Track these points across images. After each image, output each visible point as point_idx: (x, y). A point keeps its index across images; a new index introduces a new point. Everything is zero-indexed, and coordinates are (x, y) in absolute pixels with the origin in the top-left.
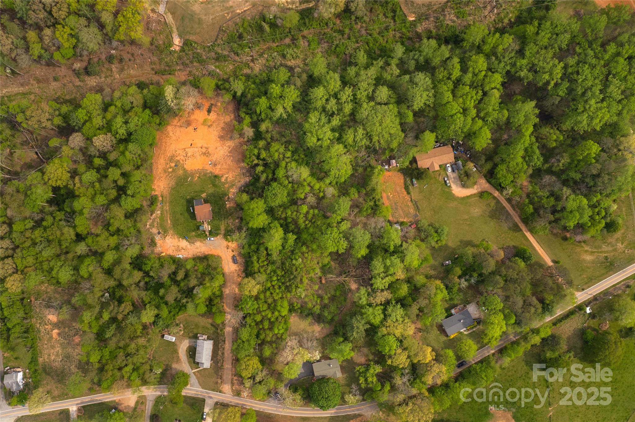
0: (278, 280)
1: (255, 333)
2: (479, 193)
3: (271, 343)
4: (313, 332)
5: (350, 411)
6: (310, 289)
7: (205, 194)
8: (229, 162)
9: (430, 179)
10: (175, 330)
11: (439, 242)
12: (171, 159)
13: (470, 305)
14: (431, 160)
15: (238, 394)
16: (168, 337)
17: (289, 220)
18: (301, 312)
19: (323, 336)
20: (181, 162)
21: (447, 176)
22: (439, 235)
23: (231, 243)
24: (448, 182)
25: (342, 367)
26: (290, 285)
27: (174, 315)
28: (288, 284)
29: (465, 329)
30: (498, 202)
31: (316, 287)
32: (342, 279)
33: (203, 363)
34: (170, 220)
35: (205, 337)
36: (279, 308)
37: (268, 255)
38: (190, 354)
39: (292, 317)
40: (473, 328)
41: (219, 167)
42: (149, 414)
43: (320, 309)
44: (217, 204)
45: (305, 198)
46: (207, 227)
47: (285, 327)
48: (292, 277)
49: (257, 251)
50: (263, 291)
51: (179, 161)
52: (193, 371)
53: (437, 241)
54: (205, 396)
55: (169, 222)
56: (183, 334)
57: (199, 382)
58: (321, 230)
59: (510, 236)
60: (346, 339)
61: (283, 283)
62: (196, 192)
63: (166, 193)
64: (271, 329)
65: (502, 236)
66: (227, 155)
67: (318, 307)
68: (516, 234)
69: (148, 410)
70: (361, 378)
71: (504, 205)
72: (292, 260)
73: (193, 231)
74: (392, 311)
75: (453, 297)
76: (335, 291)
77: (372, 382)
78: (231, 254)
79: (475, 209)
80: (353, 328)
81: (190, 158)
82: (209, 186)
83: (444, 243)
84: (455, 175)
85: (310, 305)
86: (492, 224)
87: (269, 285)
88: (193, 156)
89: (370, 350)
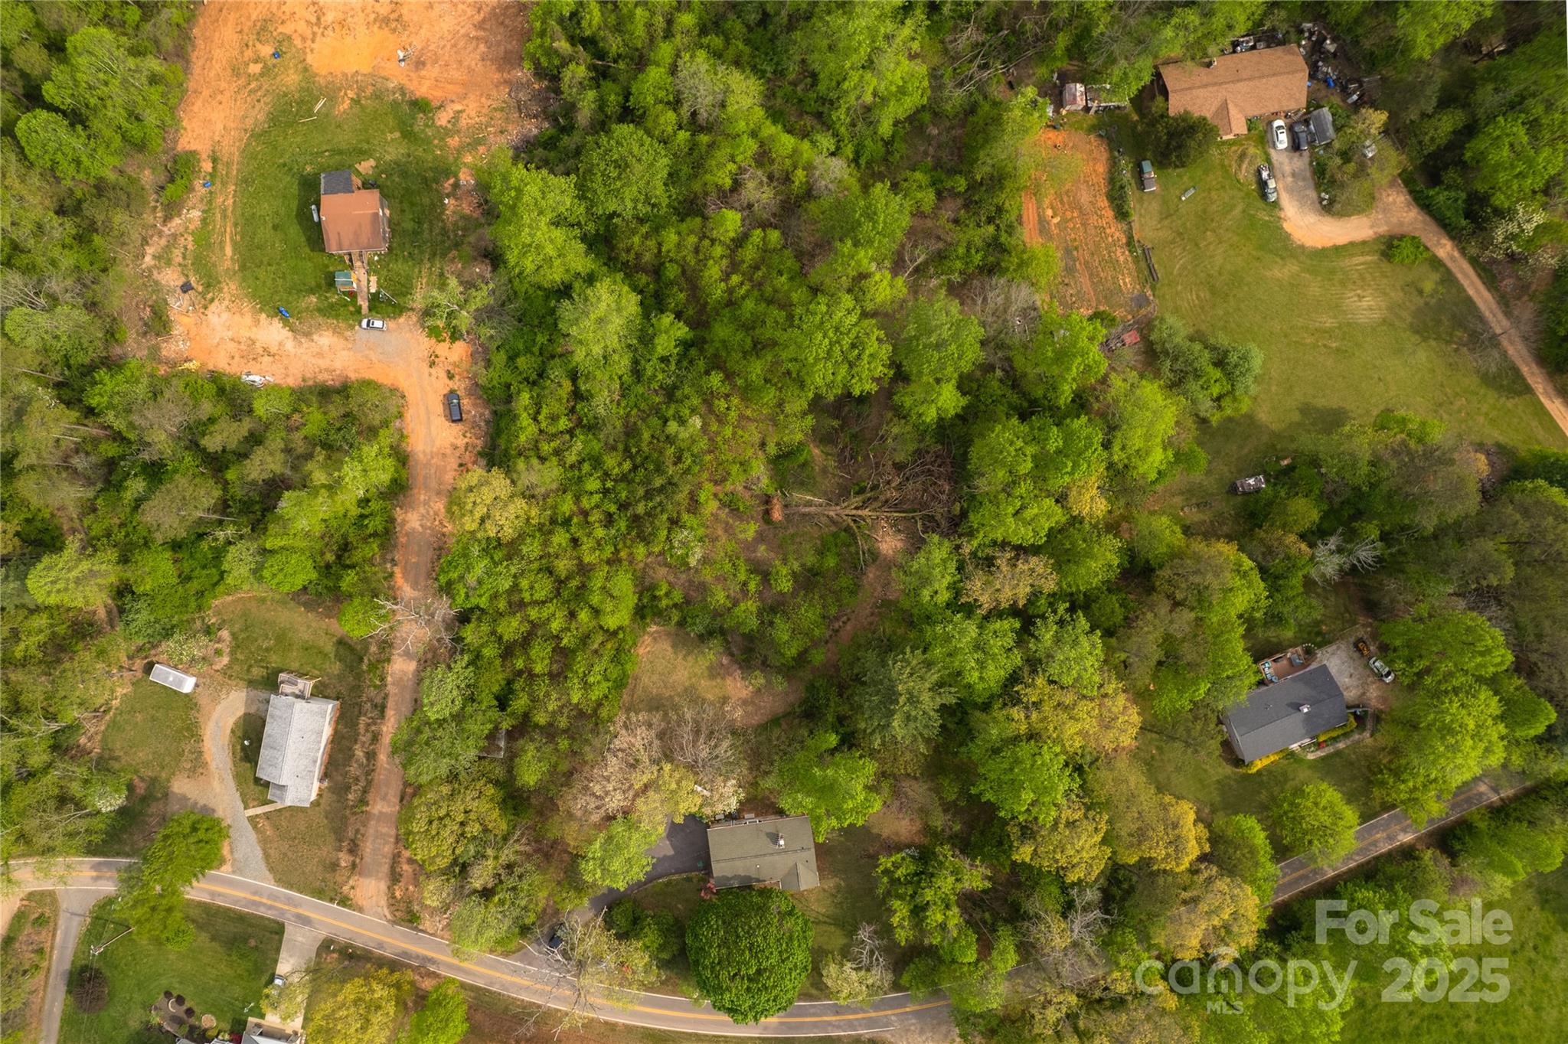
0: (605, 492)
1: (496, 689)
2: (1379, 238)
3: (550, 732)
4: (725, 700)
5: (838, 1027)
6: (724, 539)
7: (372, 162)
8: (473, 58)
9: (1206, 172)
10: (198, 648)
11: (1226, 402)
12: (263, 29)
13: (1331, 649)
14: (1222, 93)
15: (408, 916)
16: (164, 675)
17: (672, 271)
18: (681, 624)
19: (755, 720)
20: (298, 42)
21: (1271, 167)
22: (1229, 376)
23: (446, 344)
24: (1272, 184)
25: (822, 851)
26: (649, 514)
27: (200, 594)
28: (640, 509)
29: (1307, 741)
30: (1448, 278)
31: (751, 530)
32: (844, 511)
33: (283, 787)
34: (234, 243)
35: (306, 685)
36: (595, 599)
37: (577, 395)
38: (244, 748)
39: (648, 639)
40: (1335, 739)
41: (431, 72)
42: (67, 966)
43: (760, 614)
44: (412, 204)
45: (737, 185)
46: (362, 281)
47: (614, 672)
48: (658, 482)
49: (537, 380)
50: (540, 527)
51: (289, 38)
52: (251, 812)
53: (1219, 399)
54: (282, 912)
55: (229, 251)
56: (229, 667)
57: (267, 856)
58: (786, 306)
59: (1485, 408)
60: (849, 741)
61: (623, 506)
62: (340, 152)
63: (231, 149)
64: (557, 677)
65: (1458, 404)
66: (467, 35)
67: (750, 606)
68: (1510, 404)
69: (63, 948)
70: (896, 904)
71: (1471, 292)
72: (666, 421)
73: (312, 291)
74: (1058, 640)
75: (1286, 610)
76: (821, 553)
77: (943, 927)
78: (443, 385)
79: (1360, 297)
80: (891, 696)
81: (329, 32)
82: (389, 137)
83: (1245, 406)
84: (1301, 163)
85: (720, 597)
86: (1423, 356)
87: (567, 506)
88: (342, 23)
89: (937, 790)
